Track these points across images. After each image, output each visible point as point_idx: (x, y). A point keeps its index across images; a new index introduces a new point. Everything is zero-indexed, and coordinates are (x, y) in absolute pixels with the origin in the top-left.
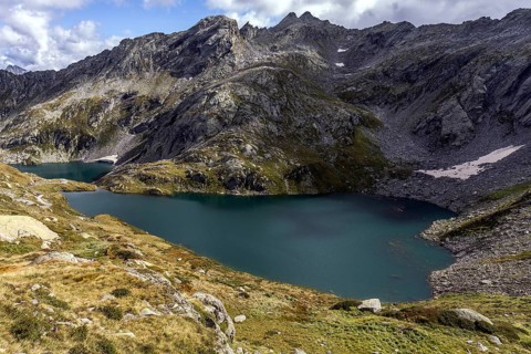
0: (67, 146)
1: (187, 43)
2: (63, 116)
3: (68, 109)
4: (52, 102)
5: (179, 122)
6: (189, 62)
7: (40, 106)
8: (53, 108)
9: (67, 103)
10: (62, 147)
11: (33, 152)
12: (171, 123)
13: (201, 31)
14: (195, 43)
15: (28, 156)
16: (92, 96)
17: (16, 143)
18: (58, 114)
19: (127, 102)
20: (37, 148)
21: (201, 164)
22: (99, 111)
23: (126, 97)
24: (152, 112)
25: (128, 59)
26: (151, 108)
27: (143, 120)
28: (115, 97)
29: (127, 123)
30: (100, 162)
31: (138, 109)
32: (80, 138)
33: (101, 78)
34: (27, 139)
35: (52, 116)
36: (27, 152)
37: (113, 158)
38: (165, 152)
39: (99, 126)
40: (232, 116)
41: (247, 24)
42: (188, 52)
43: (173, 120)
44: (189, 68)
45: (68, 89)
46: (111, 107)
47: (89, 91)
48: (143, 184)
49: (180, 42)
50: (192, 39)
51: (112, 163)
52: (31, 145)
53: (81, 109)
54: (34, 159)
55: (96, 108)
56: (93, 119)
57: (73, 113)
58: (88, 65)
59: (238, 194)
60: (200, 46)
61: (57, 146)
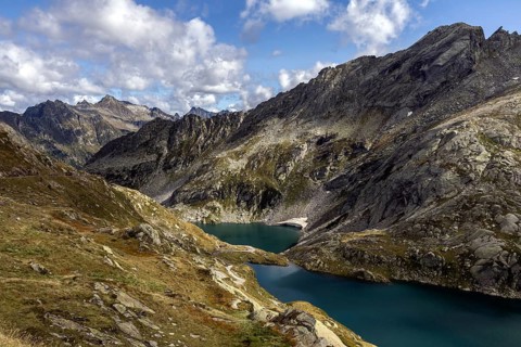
0: (249, 204)
1: (406, 65)
2: (248, 166)
3: (254, 157)
4: (238, 149)
5: (396, 176)
6: (408, 92)
7: (225, 154)
8: (238, 156)
9: (253, 151)
10: (244, 204)
11: (214, 209)
12: (384, 177)
13: (428, 49)
14: (419, 64)
15: (209, 212)
16: (281, 141)
17: (198, 198)
18: (242, 163)
19: (323, 148)
20: (218, 205)
21: (431, 240)
22: (289, 159)
23: (321, 141)
24: (354, 161)
25: (327, 92)
26: (354, 156)
27: (343, 172)
28: (309, 142)
29: (321, 176)
30: (285, 225)
31: (336, 157)
32: (265, 194)
33: (294, 118)
34: (209, 193)
35: (236, 165)
36: (208, 208)
37: (302, 222)
38: (376, 217)
39: (287, 179)
40: (481, 168)
41: (500, 31)
42: (408, 77)
43: (388, 172)
44: (408, 99)
45: (255, 133)
46: (303, 154)
47: (279, 134)
48: (348, 263)
49: (396, 66)
50: (414, 59)
51: (300, 228)
52: (212, 200)
53: (268, 158)
54: (214, 218)
55: (286, 154)
56: (281, 169)
57: (259, 162)
58: (280, 103)
59: (495, 293)
60: (425, 68)
61: (238, 202)
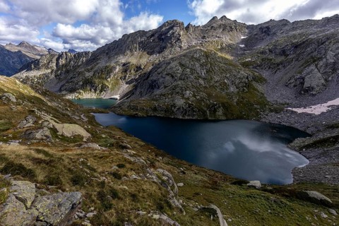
0: (95, 90)
1: (156, 36)
2: (94, 75)
3: (96, 71)
4: (89, 67)
5: (151, 78)
6: (157, 46)
7: (83, 69)
8: (89, 70)
9: (96, 68)
10: (93, 90)
11: (80, 93)
12: (147, 79)
13: (164, 29)
14: (161, 35)
15: (77, 95)
16: (108, 64)
17: (72, 88)
18: (91, 74)
19: (125, 68)
20: (81, 91)
21: (161, 101)
22: (111, 72)
23: (124, 65)
24: (137, 73)
25: (126, 45)
26: (137, 71)
27: (133, 77)
28: (119, 65)
29: (125, 79)
30: (111, 98)
31: (130, 71)
32: (102, 86)
33: (113, 55)
34: (77, 86)
35: (88, 75)
36: (77, 93)
37: (117, 97)
38: (144, 94)
39: (111, 80)
40: (179, 75)
41: (189, 24)
42: (157, 40)
43: (148, 77)
44: (157, 49)
45: (96, 61)
46: (117, 70)
47: (106, 62)
48: (132, 111)
49: (153, 35)
50: (159, 33)
51: (117, 99)
52: (79, 89)
53: (102, 71)
54: (80, 96)
55: (110, 70)
56: (108, 76)
57: (98, 73)
58: (106, 48)
59: (181, 117)
60: (163, 37)
61: (91, 90)
